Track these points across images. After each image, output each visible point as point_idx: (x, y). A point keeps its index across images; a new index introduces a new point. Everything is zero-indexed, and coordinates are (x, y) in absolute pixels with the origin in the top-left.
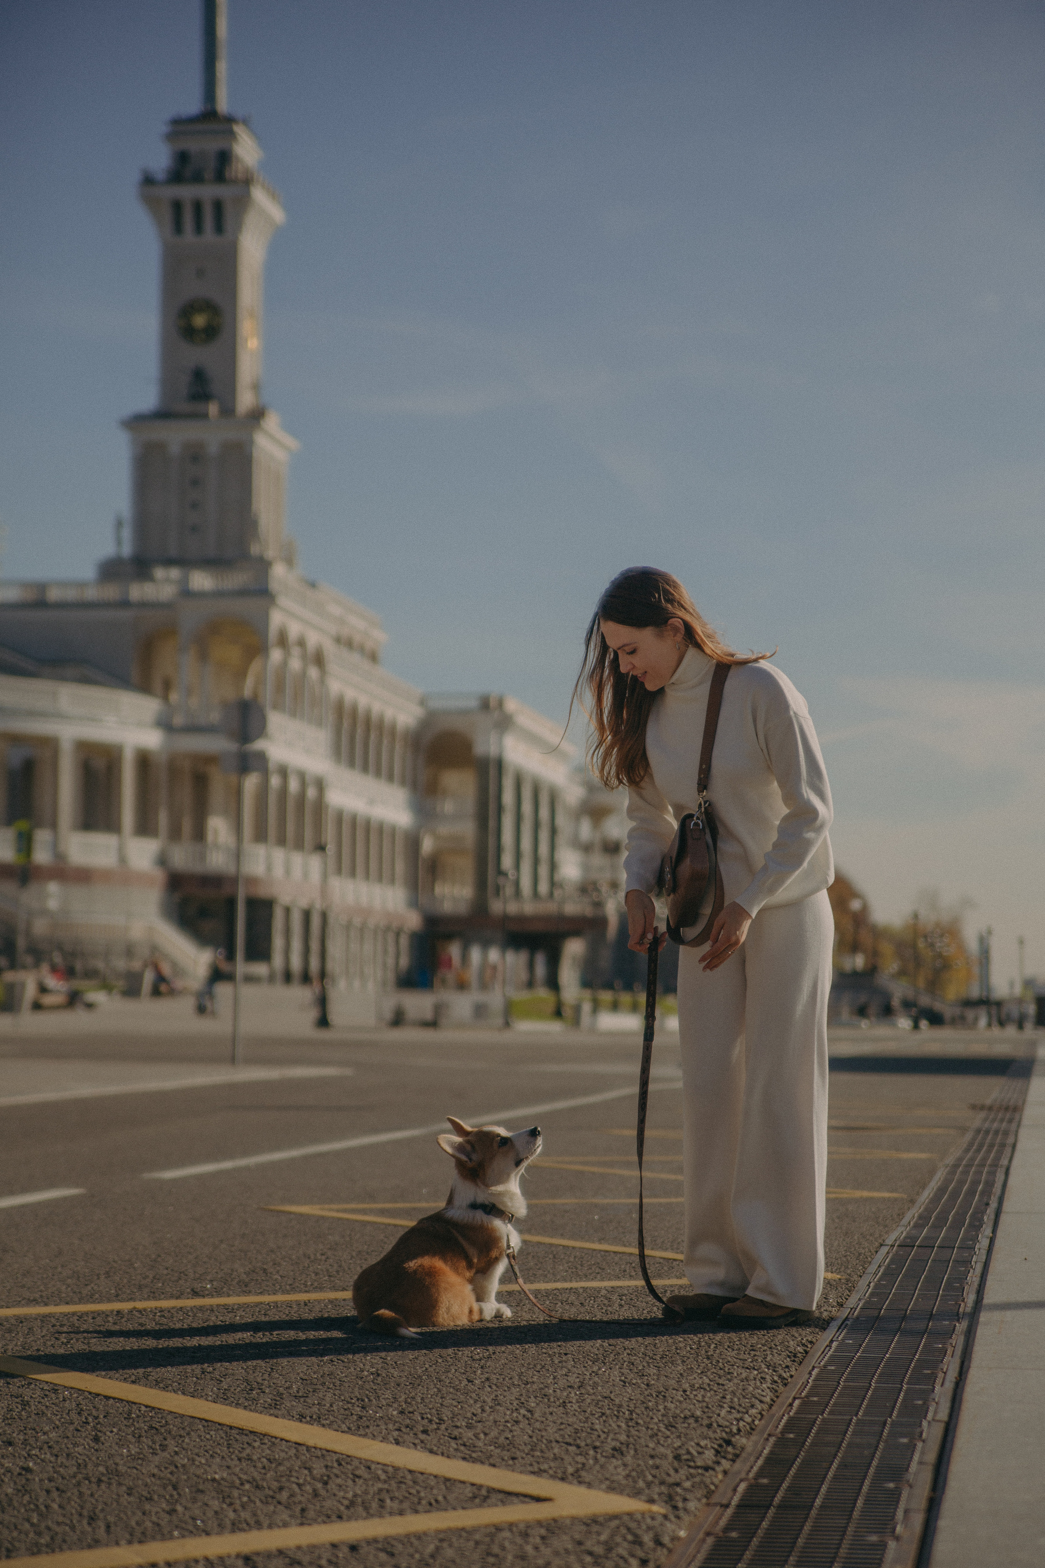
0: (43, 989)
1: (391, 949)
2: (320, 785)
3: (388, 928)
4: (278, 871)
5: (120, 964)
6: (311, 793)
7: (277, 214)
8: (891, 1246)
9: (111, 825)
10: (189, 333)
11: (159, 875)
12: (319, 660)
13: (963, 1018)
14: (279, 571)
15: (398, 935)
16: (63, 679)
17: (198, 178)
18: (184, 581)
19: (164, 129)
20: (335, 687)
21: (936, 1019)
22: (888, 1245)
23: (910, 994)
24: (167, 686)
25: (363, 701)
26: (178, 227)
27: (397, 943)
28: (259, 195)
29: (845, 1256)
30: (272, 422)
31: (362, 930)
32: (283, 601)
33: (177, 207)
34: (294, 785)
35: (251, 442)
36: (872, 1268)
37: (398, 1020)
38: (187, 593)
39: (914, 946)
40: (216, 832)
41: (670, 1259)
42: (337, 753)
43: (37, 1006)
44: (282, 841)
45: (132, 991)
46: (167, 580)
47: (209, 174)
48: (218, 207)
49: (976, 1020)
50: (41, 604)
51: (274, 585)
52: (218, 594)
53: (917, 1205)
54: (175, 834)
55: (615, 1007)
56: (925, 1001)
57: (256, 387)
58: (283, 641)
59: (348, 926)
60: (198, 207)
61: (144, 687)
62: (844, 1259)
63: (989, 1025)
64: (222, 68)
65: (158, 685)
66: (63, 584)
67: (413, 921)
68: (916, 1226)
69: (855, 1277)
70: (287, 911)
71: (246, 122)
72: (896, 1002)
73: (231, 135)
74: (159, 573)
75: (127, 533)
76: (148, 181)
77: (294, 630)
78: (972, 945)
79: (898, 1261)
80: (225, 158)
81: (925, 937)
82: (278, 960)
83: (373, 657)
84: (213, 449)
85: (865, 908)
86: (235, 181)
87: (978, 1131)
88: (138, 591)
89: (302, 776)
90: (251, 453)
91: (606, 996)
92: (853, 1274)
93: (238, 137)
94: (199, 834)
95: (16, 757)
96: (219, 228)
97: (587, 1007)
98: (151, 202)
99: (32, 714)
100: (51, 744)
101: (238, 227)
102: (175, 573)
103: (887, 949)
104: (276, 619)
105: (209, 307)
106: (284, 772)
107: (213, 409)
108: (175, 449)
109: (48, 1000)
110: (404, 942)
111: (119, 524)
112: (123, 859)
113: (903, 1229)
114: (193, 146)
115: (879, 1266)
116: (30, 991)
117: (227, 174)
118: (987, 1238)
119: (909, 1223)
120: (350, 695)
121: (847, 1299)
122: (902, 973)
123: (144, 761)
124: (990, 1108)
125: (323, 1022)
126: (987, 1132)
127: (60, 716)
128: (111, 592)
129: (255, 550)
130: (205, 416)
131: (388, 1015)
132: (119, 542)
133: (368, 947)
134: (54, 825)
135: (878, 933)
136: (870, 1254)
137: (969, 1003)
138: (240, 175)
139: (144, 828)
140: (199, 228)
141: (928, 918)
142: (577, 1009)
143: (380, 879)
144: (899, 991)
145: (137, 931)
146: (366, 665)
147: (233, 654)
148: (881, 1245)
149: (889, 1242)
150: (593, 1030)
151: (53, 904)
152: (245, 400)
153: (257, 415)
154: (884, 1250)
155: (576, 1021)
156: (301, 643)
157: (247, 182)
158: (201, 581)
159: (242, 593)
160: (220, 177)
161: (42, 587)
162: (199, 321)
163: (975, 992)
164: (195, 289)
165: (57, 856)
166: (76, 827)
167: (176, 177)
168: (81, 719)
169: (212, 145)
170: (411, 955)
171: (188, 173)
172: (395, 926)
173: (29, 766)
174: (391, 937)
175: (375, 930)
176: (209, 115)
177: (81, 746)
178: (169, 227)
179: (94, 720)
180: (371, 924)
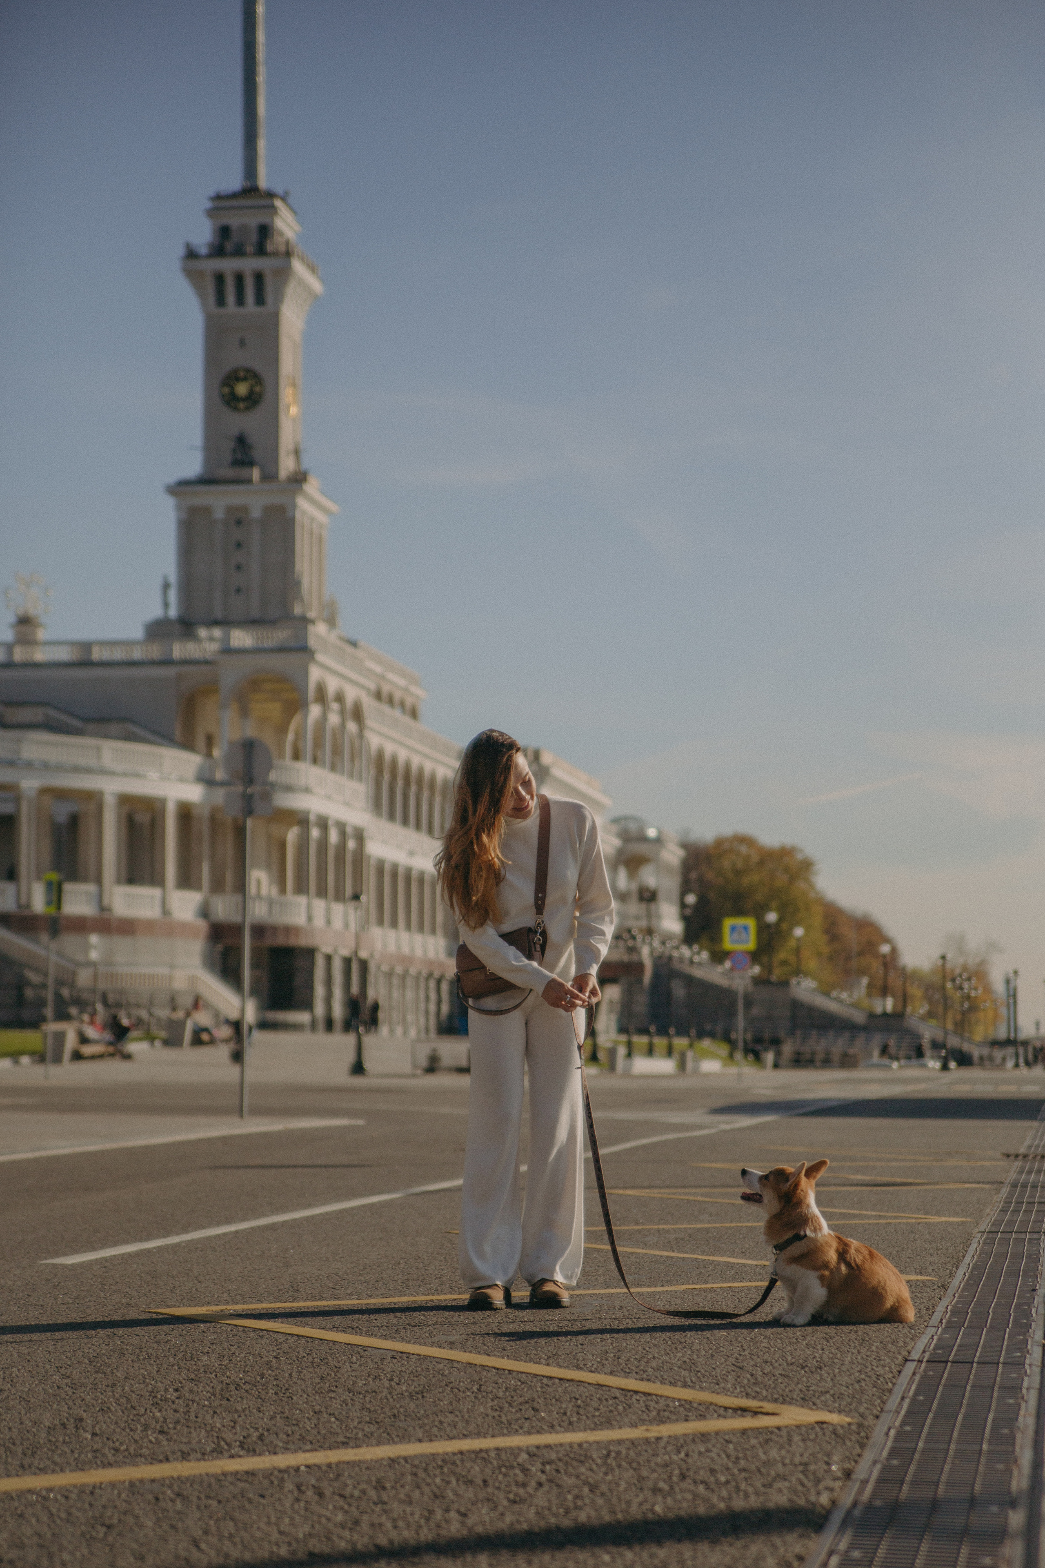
0: (84, 1040)
1: (433, 996)
2: (360, 837)
3: (430, 975)
4: (319, 922)
5: (163, 1013)
6: (351, 844)
7: (317, 286)
8: (919, 1361)
9: (155, 879)
10: (231, 400)
11: (202, 926)
12: (357, 714)
13: (991, 1059)
14: (319, 630)
15: (439, 982)
16: (107, 736)
17: (239, 252)
18: (226, 639)
19: (206, 203)
20: (374, 741)
21: (964, 1060)
22: (914, 1360)
23: (939, 1036)
24: (210, 741)
25: (403, 755)
26: (221, 301)
27: (439, 989)
28: (297, 265)
29: (859, 1382)
30: (312, 487)
31: (404, 977)
32: (320, 657)
33: (220, 279)
34: (334, 837)
35: (294, 506)
36: (892, 1403)
37: (432, 1066)
38: (228, 651)
39: (943, 988)
40: (258, 884)
41: (629, 1391)
42: (377, 806)
43: (77, 1056)
44: (322, 892)
45: (172, 1041)
46: (211, 639)
47: (249, 249)
48: (259, 278)
49: (1004, 1059)
50: (86, 663)
51: (312, 642)
52: (257, 651)
53: (950, 1292)
54: (217, 886)
55: (650, 1051)
56: (953, 1041)
57: (297, 452)
58: (321, 696)
59: (390, 974)
60: (239, 279)
61: (188, 745)
62: (857, 1386)
63: (1017, 1065)
64: (262, 145)
65: (201, 742)
66: (103, 643)
68: (950, 1325)
69: (870, 1421)
70: (329, 958)
71: (283, 199)
72: (926, 1042)
73: (273, 209)
74: (203, 632)
75: (173, 596)
76: (191, 254)
77: (332, 685)
78: (999, 987)
79: (927, 1386)
80: (265, 231)
81: (953, 980)
82: (319, 1009)
83: (414, 714)
84: (256, 513)
85: (894, 950)
86: (276, 254)
87: (1014, 1185)
88: (179, 650)
89: (342, 827)
90: (294, 516)
91: (641, 1040)
92: (867, 1412)
93: (279, 211)
94: (241, 886)
95: (62, 812)
96: (260, 300)
97: (622, 1051)
98: (193, 276)
99: (76, 769)
100: (94, 798)
101: (279, 297)
102: (217, 632)
103: (916, 991)
104: (315, 674)
105: (251, 375)
106: (323, 824)
107: (256, 474)
108: (219, 514)
109: (87, 1050)
110: (445, 987)
111: (166, 586)
112: (166, 912)
113: (934, 1330)
114: (234, 221)
115: (903, 1398)
116: (71, 1041)
117: (269, 247)
118: (1039, 1345)
119: (941, 1321)
120: (389, 749)
121: (856, 1462)
122: (930, 1015)
123: (185, 813)
124: (1025, 1156)
125: (358, 1068)
126: (1025, 1186)
127: (103, 771)
128: (155, 652)
129: (297, 610)
130: (249, 481)
131: (423, 1062)
132: (166, 605)
133: (410, 994)
134: (99, 880)
135: (906, 976)
136: (890, 1375)
137: (996, 1043)
138: (282, 248)
139: (186, 881)
140: (240, 300)
141: (955, 961)
142: (612, 1053)
143: (421, 928)
144: (928, 1032)
145: (180, 982)
146: (407, 720)
147: (274, 709)
148: (906, 1360)
149: (915, 1355)
150: (627, 1074)
151: (94, 955)
152: (287, 465)
153: (299, 479)
154: (910, 1367)
155: (612, 1067)
156: (340, 698)
157: (287, 253)
158: (241, 638)
159: (282, 649)
160: (261, 251)
161: (87, 646)
162: (242, 389)
163: (1002, 1033)
164: (237, 359)
165: (103, 908)
166: (119, 881)
167: (219, 250)
168: (125, 775)
169: (253, 221)
170: (451, 1002)
171: (229, 246)
172: (437, 974)
173: (74, 821)
174: (432, 984)
175: (417, 978)
176: (250, 190)
177: (125, 800)
178: (212, 299)
179: (137, 775)
180: (413, 971)
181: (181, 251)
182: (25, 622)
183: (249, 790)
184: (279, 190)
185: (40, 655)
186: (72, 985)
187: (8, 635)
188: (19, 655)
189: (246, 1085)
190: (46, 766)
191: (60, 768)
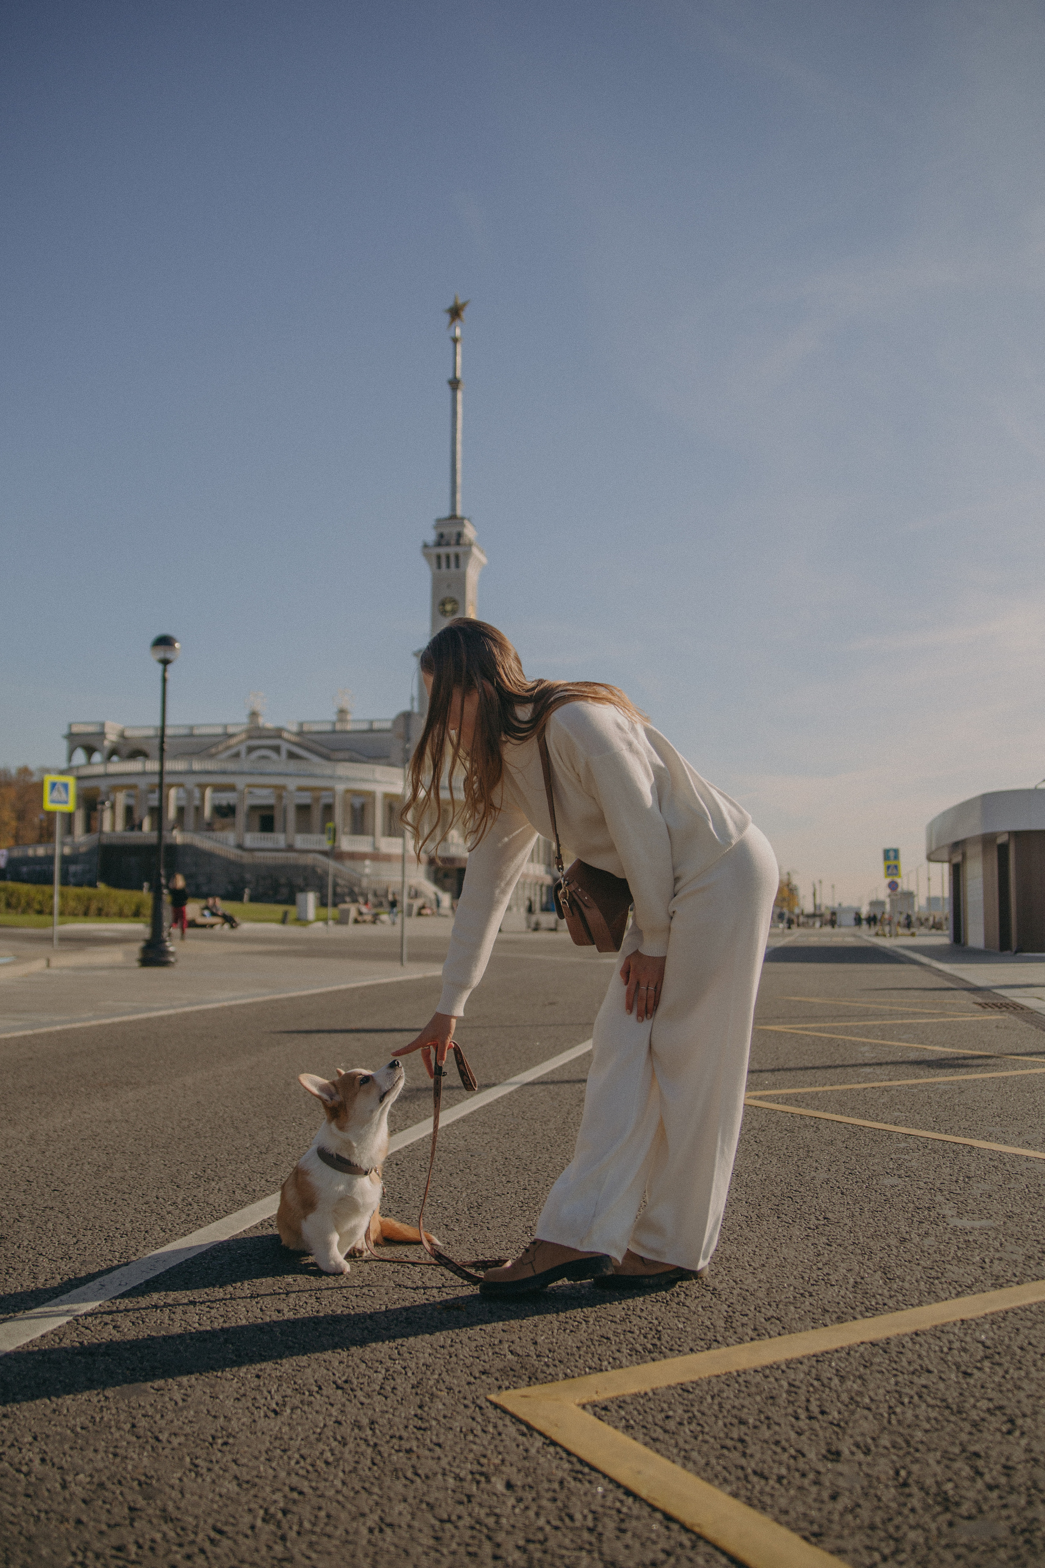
1: (538, 893)
3: (537, 883)
7: (484, 559)
9: (400, 834)
10: (444, 613)
15: (541, 886)
16: (379, 764)
17: (448, 544)
19: (433, 523)
26: (439, 566)
27: (541, 889)
28: (475, 551)
33: (439, 557)
40: (452, 837)
43: (356, 921)
47: (453, 542)
48: (457, 557)
49: (814, 924)
60: (448, 557)
64: (459, 497)
66: (379, 720)
67: (548, 880)
71: (469, 520)
73: (463, 525)
76: (426, 546)
80: (460, 535)
86: (465, 545)
93: (466, 526)
95: (357, 802)
96: (457, 566)
98: (427, 556)
99: (363, 780)
100: (371, 795)
101: (466, 564)
105: (454, 601)
110: (544, 889)
111: (412, 699)
114: (446, 531)
116: (353, 914)
117: (461, 542)
127: (376, 781)
134: (373, 835)
138: (467, 542)
140: (448, 566)
151: (367, 871)
157: (470, 545)
160: (458, 543)
162: (450, 608)
164: (446, 593)
165: (376, 848)
166: (384, 835)
167: (439, 544)
168: (386, 782)
169: (455, 530)
170: (548, 896)
171: (444, 542)
172: (540, 882)
173: (363, 807)
174: (538, 888)
175: (531, 884)
176: (453, 517)
177: (386, 796)
178: (435, 565)
179: (391, 783)
180: (528, 881)
181: (421, 544)
182: (342, 712)
183: (407, 746)
184: (466, 516)
185: (350, 727)
186: (360, 886)
187: (334, 718)
188: (338, 727)
189: (405, 936)
190: (348, 779)
191: (354, 780)
